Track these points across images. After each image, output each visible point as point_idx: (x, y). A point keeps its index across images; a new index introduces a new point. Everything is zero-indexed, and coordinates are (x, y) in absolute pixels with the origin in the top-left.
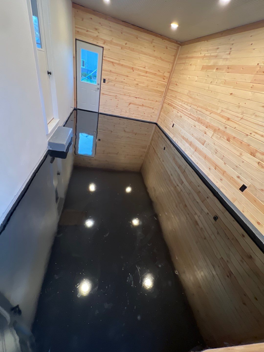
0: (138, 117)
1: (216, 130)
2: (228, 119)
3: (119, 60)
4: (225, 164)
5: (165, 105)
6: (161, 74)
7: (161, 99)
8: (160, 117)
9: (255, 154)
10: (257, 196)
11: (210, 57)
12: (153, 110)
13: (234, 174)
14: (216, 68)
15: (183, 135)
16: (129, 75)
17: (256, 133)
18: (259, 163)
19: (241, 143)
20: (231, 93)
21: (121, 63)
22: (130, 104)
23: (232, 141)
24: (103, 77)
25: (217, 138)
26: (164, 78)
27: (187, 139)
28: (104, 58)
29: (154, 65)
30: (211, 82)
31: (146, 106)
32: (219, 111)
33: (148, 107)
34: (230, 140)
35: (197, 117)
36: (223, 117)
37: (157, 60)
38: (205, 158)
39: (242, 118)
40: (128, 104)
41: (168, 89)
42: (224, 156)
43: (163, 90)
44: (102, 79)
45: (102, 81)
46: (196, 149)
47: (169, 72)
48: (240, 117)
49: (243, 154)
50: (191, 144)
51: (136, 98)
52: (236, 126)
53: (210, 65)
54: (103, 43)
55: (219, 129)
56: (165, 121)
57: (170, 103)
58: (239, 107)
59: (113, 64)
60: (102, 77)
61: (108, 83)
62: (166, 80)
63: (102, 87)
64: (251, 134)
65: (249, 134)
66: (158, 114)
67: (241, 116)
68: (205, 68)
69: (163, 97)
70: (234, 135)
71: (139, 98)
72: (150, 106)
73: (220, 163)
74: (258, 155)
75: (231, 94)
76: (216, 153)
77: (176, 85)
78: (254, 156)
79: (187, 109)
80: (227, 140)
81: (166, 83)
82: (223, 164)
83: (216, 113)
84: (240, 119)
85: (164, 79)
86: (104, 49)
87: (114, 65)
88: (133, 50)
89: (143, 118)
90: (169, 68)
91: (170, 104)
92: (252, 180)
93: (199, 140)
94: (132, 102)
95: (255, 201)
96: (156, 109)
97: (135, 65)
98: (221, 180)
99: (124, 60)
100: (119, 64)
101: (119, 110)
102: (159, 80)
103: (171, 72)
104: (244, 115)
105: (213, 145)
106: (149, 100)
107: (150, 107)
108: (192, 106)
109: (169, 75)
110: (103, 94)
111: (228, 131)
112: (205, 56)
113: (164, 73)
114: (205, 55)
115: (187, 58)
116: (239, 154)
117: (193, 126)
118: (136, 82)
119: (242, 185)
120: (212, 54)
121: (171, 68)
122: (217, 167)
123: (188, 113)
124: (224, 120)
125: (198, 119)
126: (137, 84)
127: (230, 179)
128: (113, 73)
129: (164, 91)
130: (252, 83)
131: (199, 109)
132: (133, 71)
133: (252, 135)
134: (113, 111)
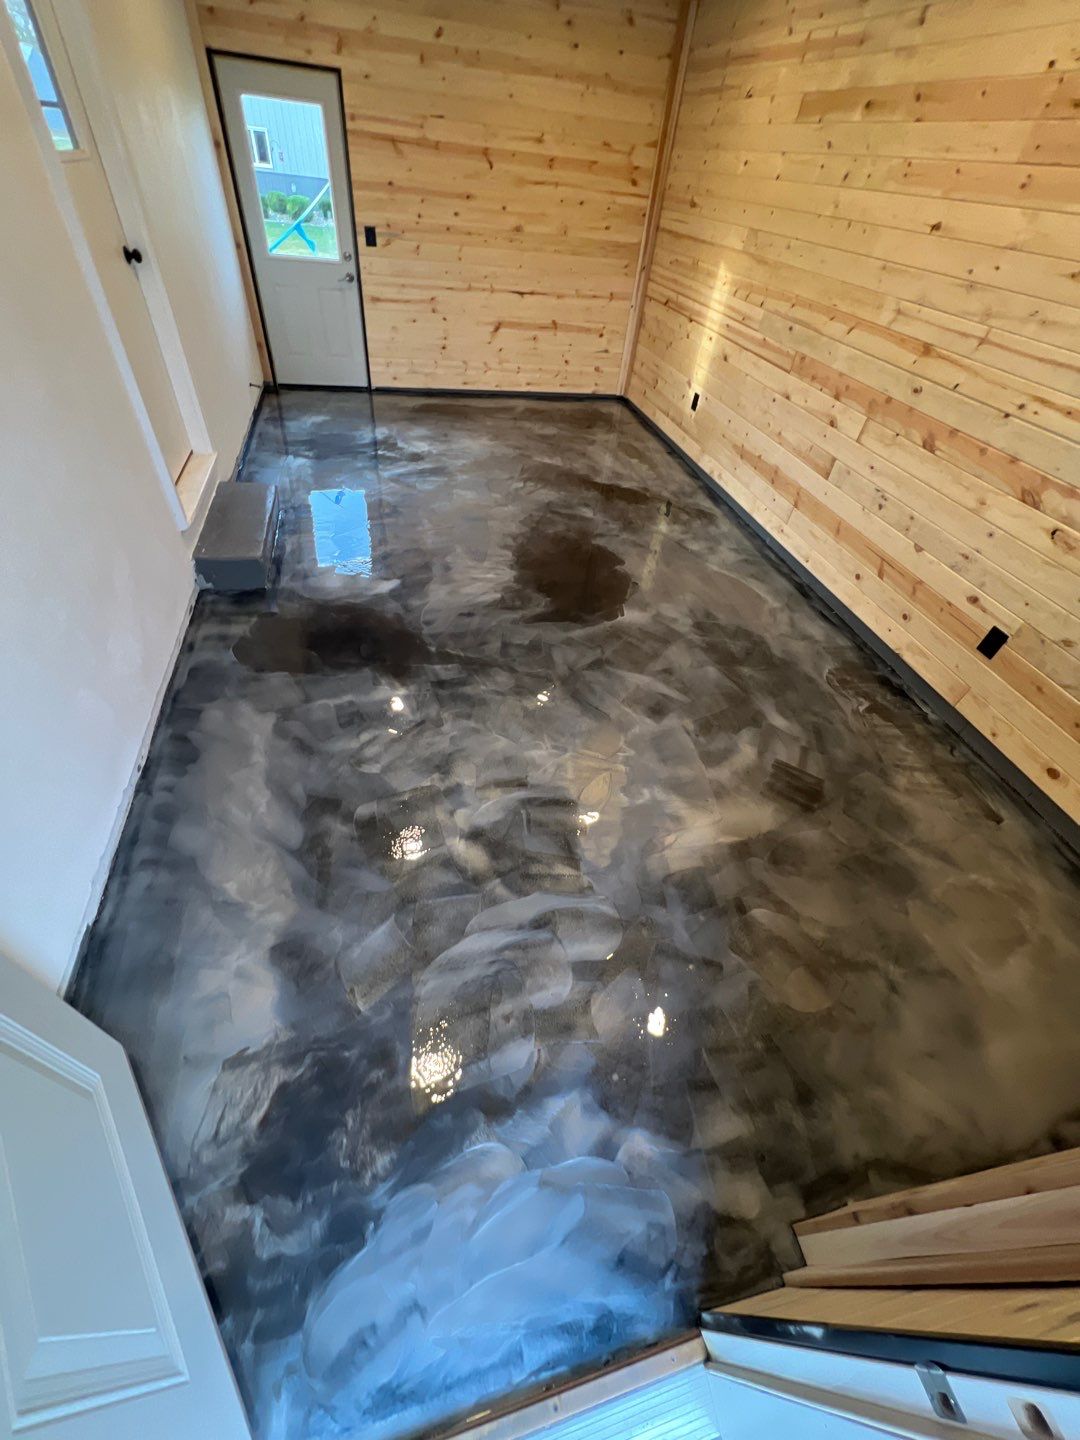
0: (539, 385)
1: (877, 406)
2: (927, 350)
3: (419, 122)
4: (919, 549)
5: (653, 310)
6: (616, 159)
7: (630, 285)
8: (637, 366)
9: (1038, 495)
10: (1048, 668)
11: (832, 48)
12: (604, 339)
13: (955, 587)
14: (865, 101)
15: (739, 440)
16: (472, 191)
17: (1043, 401)
18: (1053, 533)
19: (983, 451)
20: (934, 222)
21: (433, 136)
22: (497, 329)
23: (943, 448)
24: (364, 219)
25: (881, 441)
26: (636, 175)
27: (760, 457)
28: (350, 125)
29: (580, 118)
30: (843, 173)
31: (569, 328)
32: (884, 318)
33: (581, 330)
34: (938, 443)
35: (792, 353)
36: (902, 340)
37: (595, 93)
38: (838, 531)
39: (983, 341)
40: (492, 329)
41: (658, 228)
42: (912, 518)
43: (635, 240)
44: (358, 229)
45: (362, 239)
46: (799, 499)
47: (653, 145)
48: (974, 336)
49: (988, 502)
50: (774, 477)
51: (522, 294)
52: (960, 377)
53: (835, 85)
54: (334, 47)
55: (889, 400)
56: (660, 384)
57: (672, 295)
58: (971, 286)
59: (395, 145)
60: (357, 219)
61: (388, 243)
62: (645, 187)
63: (365, 268)
64: (1021, 407)
65: (1011, 410)
66: (626, 357)
67: (980, 330)
68: (816, 106)
69: (639, 269)
70: (952, 420)
71: (532, 293)
72: (587, 325)
73: (898, 547)
74: (1051, 498)
75: (936, 227)
76: (881, 507)
77: (693, 205)
78: (1036, 505)
79: (750, 318)
80: (924, 447)
81: (647, 203)
82: (913, 550)
83: (873, 328)
84: (975, 342)
85: (634, 183)
86: (343, 73)
87: (399, 152)
88: (474, 59)
89: (561, 385)
90: (650, 125)
91: (673, 302)
92: (1027, 609)
93: (807, 460)
94: (507, 320)
95: (1039, 689)
96: (613, 332)
97: (495, 135)
98: (905, 617)
99: (441, 117)
100: (421, 143)
101: (455, 363)
102: (612, 193)
103: (664, 142)
104: (993, 322)
105: (867, 472)
106: (579, 295)
107: (588, 330)
108: (771, 304)
109: (656, 162)
110: (376, 300)
111: (926, 405)
112: (809, 45)
113: (630, 154)
114: (809, 36)
115: (729, 59)
116: (972, 504)
117: (777, 396)
118: (513, 221)
119: (990, 628)
120: (843, 31)
121: (659, 121)
122: (886, 568)
123: (752, 339)
124: (908, 358)
125: (798, 359)
126: (518, 229)
127: (942, 610)
128: (401, 189)
129: (640, 244)
130: (1023, 167)
131: (800, 313)
132: (491, 168)
133: (1028, 414)
134: (427, 370)
